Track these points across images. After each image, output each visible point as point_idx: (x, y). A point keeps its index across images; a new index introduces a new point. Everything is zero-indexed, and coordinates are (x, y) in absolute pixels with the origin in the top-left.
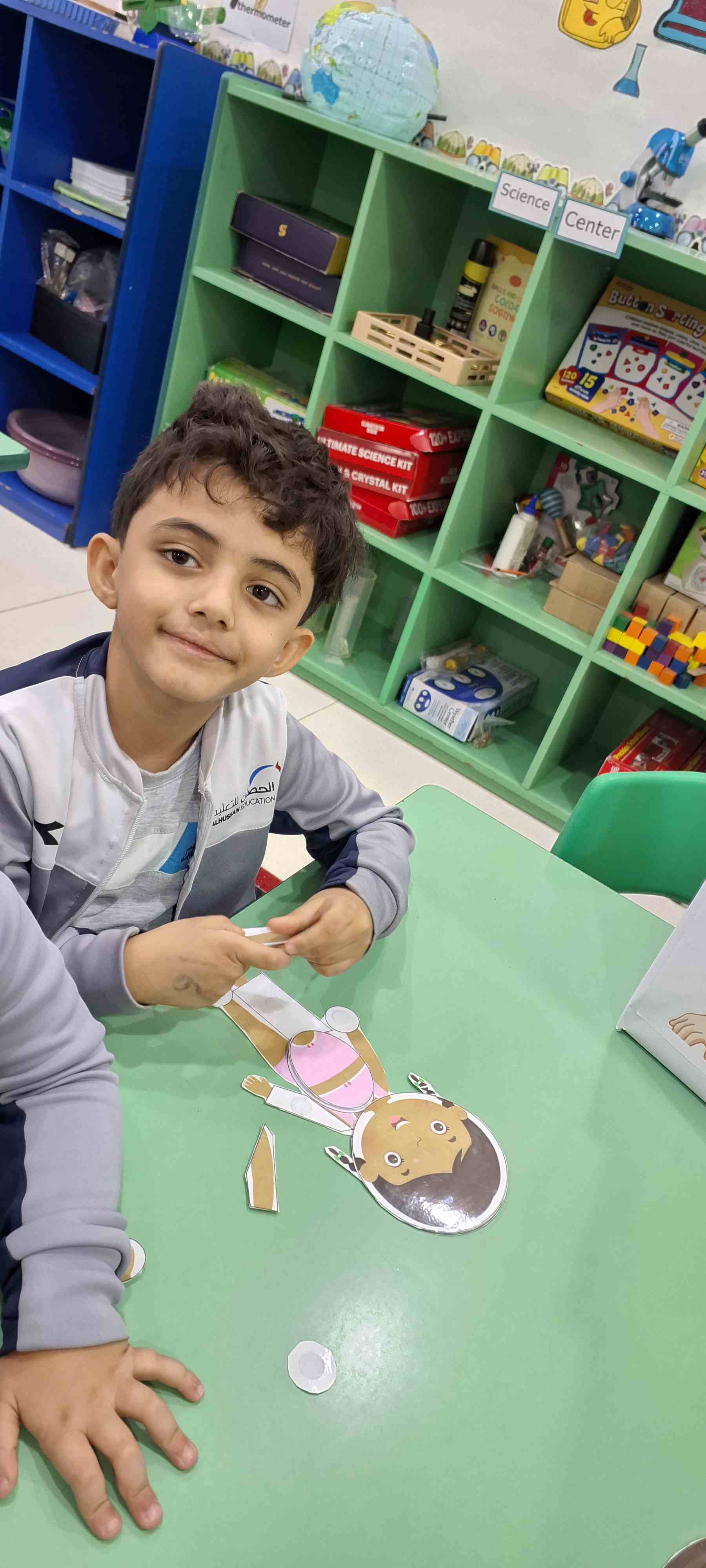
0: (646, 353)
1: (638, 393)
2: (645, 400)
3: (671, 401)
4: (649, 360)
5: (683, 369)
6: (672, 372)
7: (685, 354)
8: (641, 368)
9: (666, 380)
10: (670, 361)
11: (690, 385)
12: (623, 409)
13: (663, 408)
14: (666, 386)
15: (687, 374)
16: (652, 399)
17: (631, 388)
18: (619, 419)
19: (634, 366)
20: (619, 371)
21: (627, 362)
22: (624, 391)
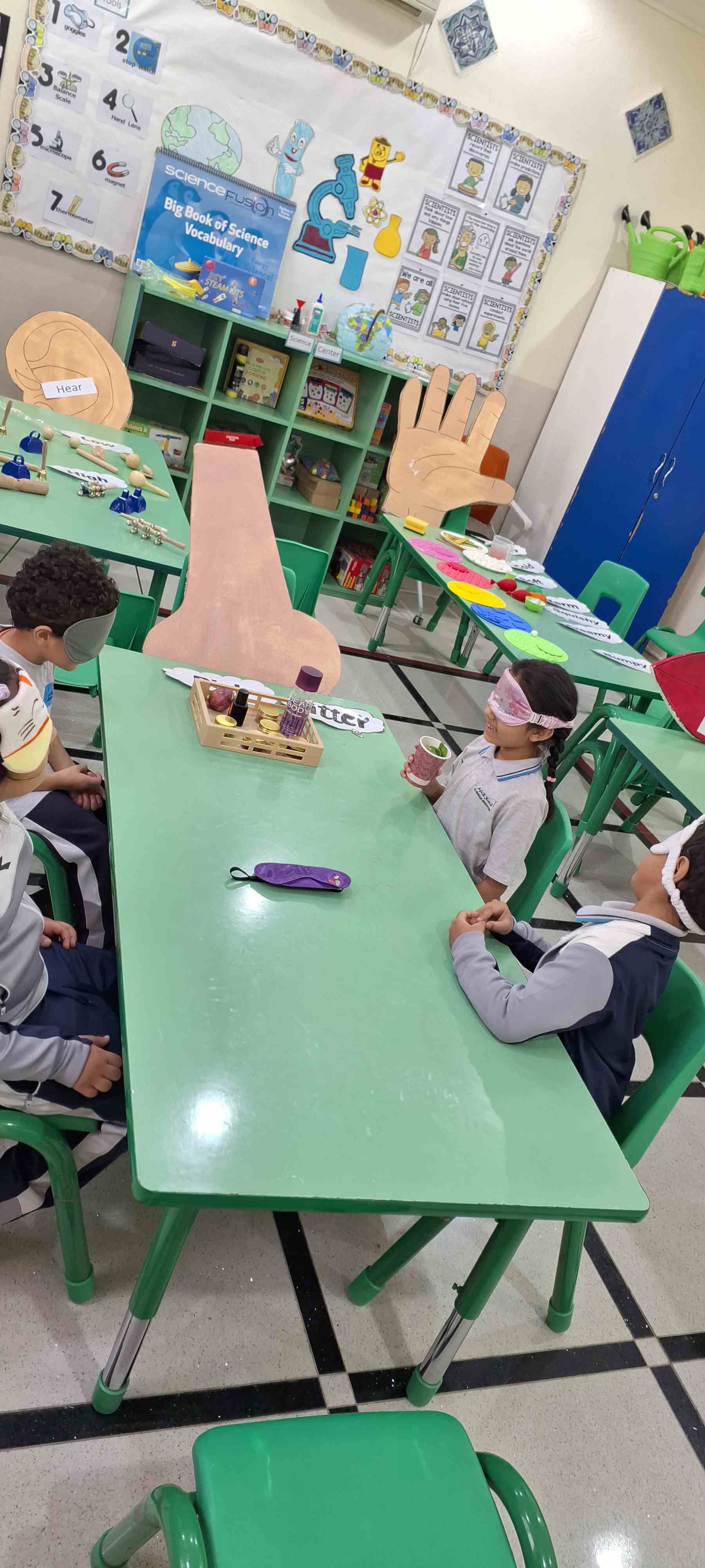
0: (318, 385)
1: (322, 404)
2: (325, 406)
3: (335, 405)
4: (320, 388)
5: (334, 391)
6: (330, 393)
7: (332, 384)
8: (319, 393)
9: (329, 397)
10: (328, 388)
11: (339, 398)
12: (319, 412)
13: (332, 408)
14: (331, 399)
15: (336, 393)
16: (328, 406)
17: (319, 402)
18: (319, 416)
19: (316, 392)
20: (311, 395)
21: (313, 391)
22: (316, 404)
